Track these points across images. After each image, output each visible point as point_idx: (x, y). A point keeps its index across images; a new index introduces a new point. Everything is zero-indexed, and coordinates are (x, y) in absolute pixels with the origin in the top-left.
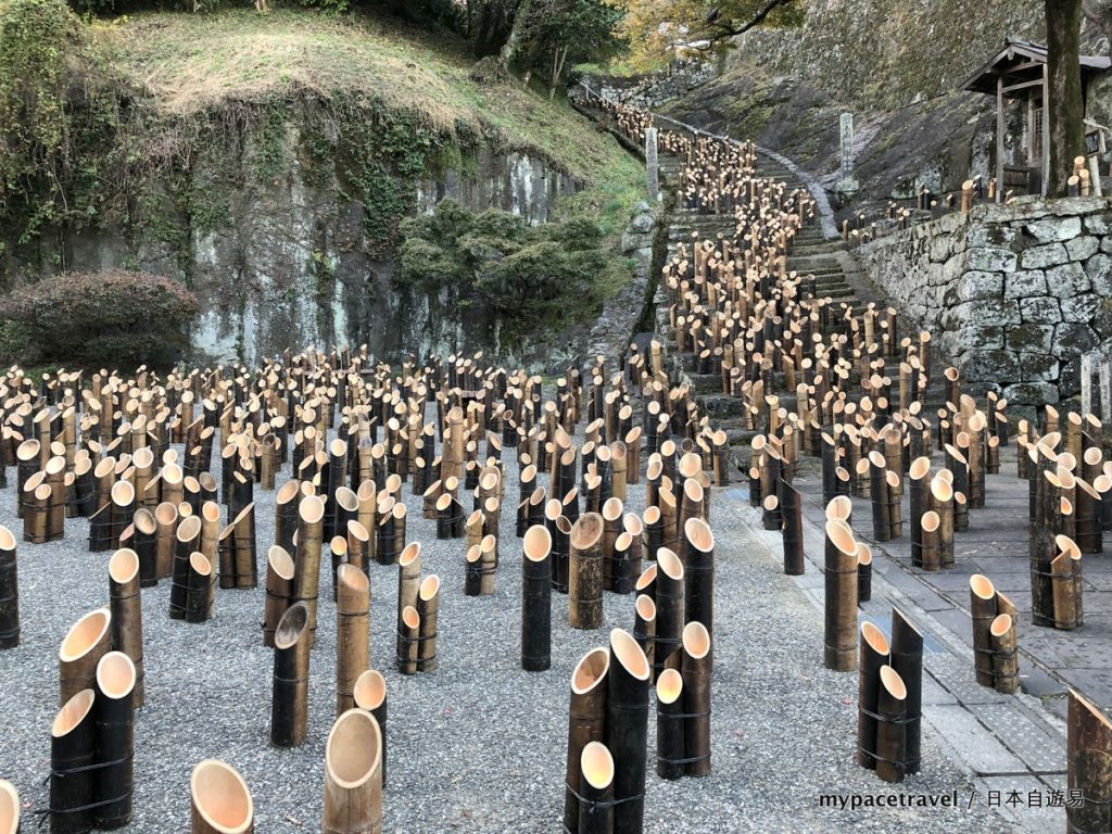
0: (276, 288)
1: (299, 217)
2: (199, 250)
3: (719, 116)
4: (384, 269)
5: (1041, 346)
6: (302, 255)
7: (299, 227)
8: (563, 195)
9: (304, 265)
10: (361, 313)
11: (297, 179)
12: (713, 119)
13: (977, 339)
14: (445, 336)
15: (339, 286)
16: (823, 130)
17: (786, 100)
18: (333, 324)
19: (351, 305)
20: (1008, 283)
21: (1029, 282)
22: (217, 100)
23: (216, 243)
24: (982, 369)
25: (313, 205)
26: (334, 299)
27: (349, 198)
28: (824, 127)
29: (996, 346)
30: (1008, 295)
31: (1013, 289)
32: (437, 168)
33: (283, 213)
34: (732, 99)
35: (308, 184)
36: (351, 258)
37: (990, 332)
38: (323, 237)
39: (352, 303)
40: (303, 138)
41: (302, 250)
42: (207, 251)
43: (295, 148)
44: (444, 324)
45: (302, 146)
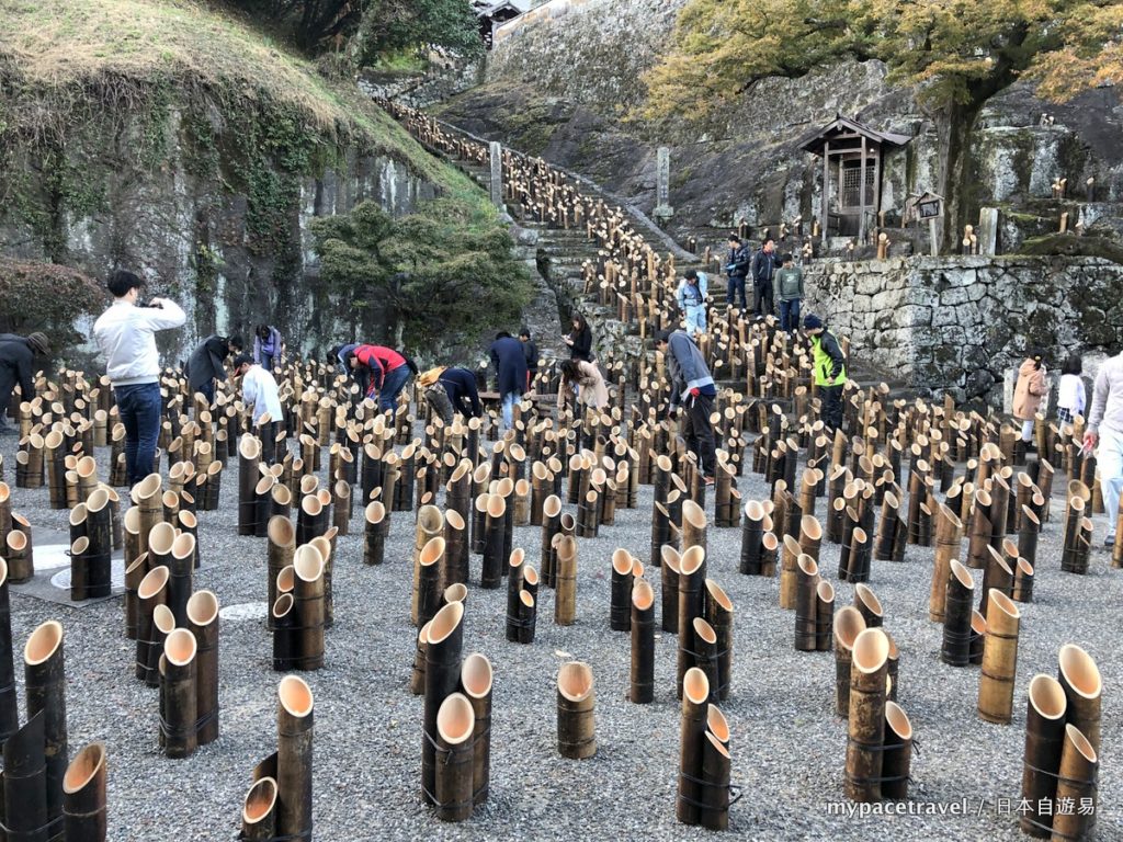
0: (161, 282)
1: (181, 207)
2: (71, 235)
3: (495, 126)
4: (265, 265)
5: (956, 361)
6: (185, 247)
7: (182, 217)
8: (422, 200)
9: (186, 258)
10: (243, 308)
11: (179, 165)
12: (489, 130)
13: (916, 355)
14: (337, 336)
15: (222, 281)
16: (611, 155)
17: (565, 120)
18: (215, 320)
19: (233, 301)
20: (935, 315)
21: (947, 314)
22: (94, 72)
23: (90, 228)
24: (921, 378)
25: (194, 195)
26: (216, 295)
27: (233, 190)
28: (612, 152)
29: (928, 361)
30: (934, 324)
31: (939, 320)
32: (316, 165)
33: (168, 202)
34: (506, 112)
35: (189, 173)
36: (234, 253)
37: (923, 350)
38: (206, 229)
39: (235, 300)
40: (185, 122)
41: (185, 242)
42: (80, 236)
43: (177, 132)
44: (336, 324)
45: (184, 131)
